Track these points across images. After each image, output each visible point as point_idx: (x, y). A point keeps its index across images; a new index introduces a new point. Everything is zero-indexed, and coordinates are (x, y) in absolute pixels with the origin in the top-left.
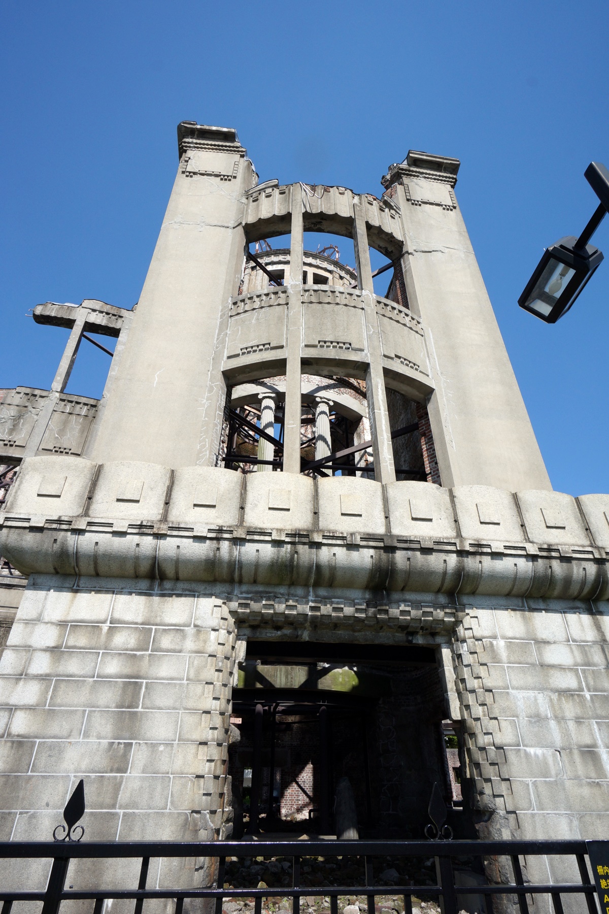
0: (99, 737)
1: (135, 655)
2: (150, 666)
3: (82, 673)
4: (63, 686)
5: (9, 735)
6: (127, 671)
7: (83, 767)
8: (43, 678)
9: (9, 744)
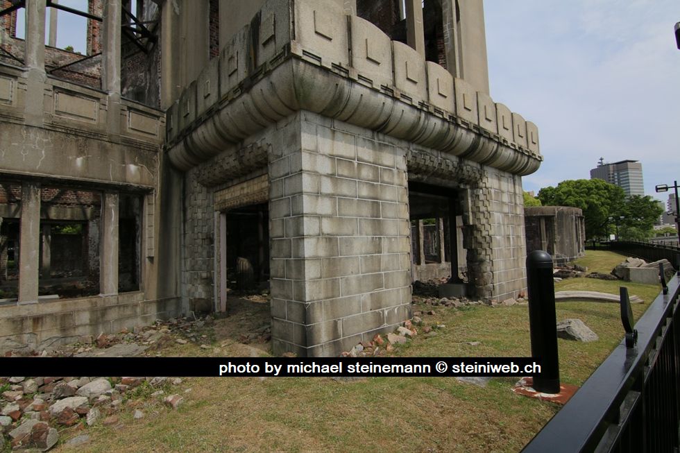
0: (367, 235)
1: (373, 185)
2: (382, 192)
3: (350, 194)
4: (342, 202)
5: (323, 234)
6: (372, 195)
7: (363, 252)
8: (331, 196)
9: (324, 240)
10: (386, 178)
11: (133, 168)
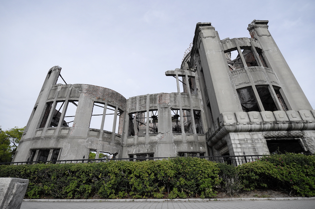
1: (252, 144)
2: (255, 145)
3: (246, 147)
8: (240, 148)
10: (256, 141)
11: (201, 148)
